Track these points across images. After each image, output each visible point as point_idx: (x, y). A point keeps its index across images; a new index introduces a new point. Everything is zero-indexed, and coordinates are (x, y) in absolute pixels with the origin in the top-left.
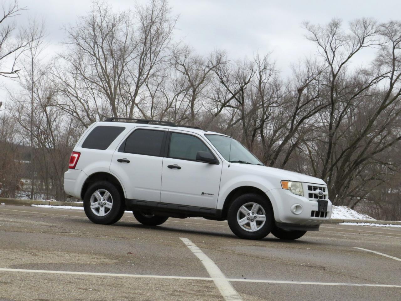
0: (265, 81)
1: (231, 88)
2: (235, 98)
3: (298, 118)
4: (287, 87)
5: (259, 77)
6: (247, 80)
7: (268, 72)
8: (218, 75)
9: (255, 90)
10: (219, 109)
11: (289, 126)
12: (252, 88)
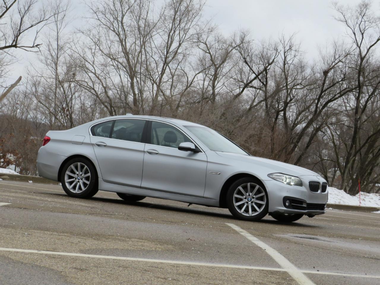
0: (290, 62)
1: (255, 69)
2: (259, 78)
3: (323, 101)
4: (312, 69)
5: (283, 58)
6: (271, 61)
7: (293, 53)
8: (241, 54)
9: (278, 71)
10: (241, 89)
11: (313, 109)
12: (276, 69)
